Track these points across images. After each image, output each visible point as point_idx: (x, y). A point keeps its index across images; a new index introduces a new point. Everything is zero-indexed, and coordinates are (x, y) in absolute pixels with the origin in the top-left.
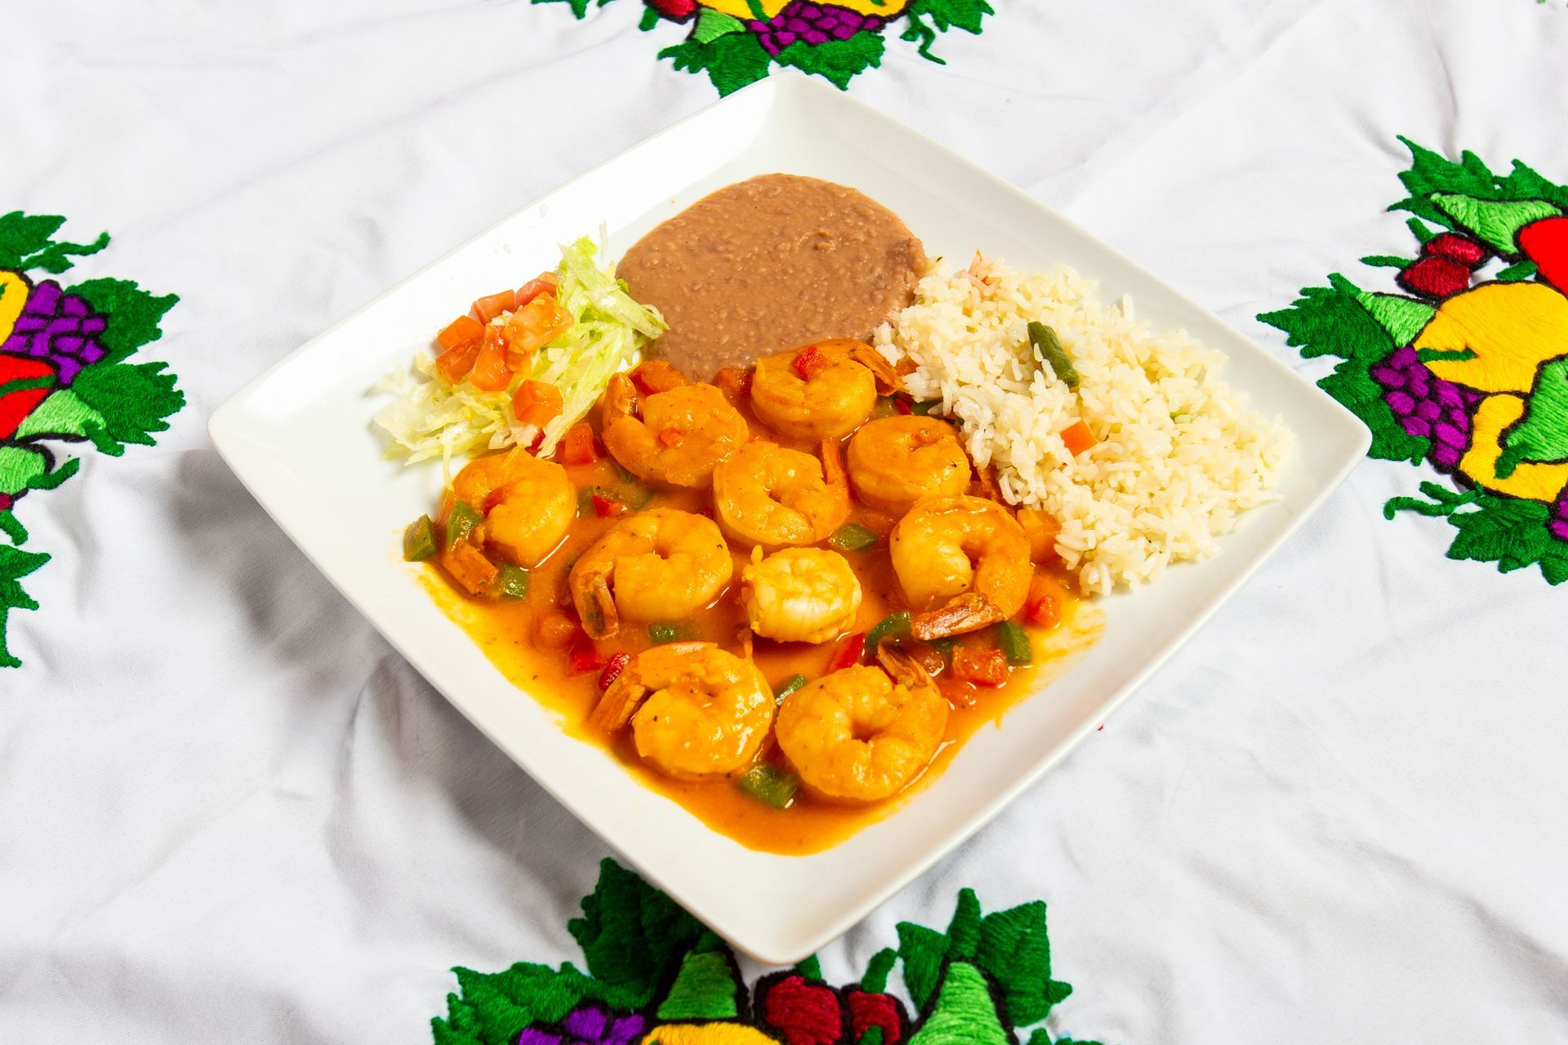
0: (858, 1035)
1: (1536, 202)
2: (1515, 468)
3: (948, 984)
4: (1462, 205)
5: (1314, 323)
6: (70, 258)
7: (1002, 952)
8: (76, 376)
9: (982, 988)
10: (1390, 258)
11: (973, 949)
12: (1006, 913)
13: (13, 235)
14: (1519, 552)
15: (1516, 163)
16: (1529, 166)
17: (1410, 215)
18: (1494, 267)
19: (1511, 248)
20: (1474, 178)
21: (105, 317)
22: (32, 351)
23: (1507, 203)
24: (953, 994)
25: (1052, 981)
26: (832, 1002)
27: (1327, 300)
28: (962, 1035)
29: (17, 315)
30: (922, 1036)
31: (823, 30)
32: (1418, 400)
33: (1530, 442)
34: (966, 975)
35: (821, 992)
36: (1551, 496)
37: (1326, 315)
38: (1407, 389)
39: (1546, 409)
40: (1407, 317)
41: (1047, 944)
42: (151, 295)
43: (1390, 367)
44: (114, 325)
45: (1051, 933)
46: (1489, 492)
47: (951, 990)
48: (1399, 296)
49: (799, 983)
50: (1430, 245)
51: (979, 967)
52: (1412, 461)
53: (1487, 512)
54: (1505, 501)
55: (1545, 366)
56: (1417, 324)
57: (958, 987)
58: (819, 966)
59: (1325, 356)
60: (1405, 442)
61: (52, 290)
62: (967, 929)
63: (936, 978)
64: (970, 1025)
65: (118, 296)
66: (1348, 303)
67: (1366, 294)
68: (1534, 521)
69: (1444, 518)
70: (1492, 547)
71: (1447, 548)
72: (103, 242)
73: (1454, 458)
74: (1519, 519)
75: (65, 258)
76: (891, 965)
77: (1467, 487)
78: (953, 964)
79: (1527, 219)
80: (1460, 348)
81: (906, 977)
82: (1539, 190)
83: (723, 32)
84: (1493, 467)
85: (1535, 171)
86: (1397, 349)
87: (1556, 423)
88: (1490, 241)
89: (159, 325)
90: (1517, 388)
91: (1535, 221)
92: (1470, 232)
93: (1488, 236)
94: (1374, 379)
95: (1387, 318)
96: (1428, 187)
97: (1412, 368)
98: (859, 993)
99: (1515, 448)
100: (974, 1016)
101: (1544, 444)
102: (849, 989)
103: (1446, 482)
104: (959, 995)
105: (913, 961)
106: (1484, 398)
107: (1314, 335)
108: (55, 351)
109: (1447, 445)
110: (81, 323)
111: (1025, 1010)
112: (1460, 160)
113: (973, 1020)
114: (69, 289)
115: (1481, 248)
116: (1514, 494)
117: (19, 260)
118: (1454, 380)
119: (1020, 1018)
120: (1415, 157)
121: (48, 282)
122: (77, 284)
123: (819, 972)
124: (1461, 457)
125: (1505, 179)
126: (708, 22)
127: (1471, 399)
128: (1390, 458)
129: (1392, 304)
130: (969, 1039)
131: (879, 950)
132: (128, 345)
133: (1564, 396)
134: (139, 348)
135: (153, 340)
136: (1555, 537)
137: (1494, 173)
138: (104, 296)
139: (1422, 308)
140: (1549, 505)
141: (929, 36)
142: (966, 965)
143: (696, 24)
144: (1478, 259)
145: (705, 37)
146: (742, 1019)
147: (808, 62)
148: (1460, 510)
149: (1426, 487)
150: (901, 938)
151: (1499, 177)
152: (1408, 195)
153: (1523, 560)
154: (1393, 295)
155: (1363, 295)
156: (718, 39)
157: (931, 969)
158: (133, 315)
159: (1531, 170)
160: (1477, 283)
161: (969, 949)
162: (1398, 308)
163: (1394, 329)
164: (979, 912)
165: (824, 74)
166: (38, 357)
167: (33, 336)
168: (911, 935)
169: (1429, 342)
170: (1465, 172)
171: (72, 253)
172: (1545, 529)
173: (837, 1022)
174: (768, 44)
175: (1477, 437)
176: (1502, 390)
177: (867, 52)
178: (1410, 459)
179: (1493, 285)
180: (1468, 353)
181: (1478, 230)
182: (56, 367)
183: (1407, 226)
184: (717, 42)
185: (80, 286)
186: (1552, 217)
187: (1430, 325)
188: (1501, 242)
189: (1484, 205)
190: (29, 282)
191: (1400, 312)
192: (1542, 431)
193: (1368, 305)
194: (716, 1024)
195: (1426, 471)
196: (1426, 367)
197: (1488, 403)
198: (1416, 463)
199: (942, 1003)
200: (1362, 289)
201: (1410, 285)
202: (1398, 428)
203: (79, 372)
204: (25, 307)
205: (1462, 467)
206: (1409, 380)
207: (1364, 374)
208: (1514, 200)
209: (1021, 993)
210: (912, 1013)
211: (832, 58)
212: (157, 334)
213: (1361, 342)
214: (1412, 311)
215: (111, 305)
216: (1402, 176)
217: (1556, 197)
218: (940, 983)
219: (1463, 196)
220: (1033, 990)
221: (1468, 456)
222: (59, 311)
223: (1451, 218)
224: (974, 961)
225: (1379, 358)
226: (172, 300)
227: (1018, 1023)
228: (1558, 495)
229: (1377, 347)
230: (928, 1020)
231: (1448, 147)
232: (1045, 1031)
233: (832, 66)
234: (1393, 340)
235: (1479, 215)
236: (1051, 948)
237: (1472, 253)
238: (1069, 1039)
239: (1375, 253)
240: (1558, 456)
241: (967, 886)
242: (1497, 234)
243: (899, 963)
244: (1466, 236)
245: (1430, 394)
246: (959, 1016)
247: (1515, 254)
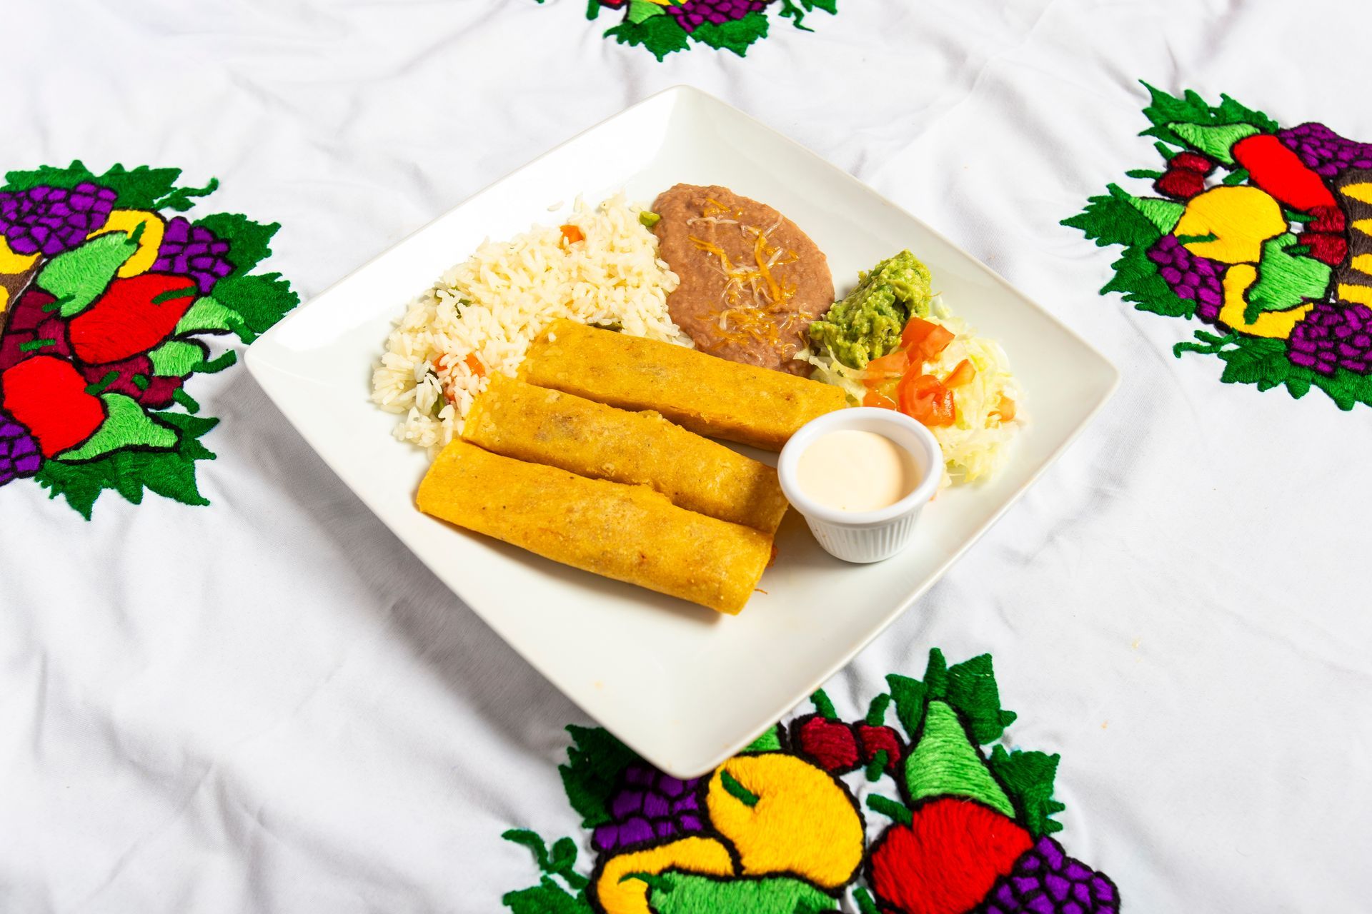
0: (870, 757)
1: (1242, 125)
2: (1258, 316)
3: (929, 717)
4: (1191, 131)
5: (1102, 222)
6: (192, 199)
7: (965, 692)
8: (212, 287)
9: (953, 718)
10: (1147, 171)
11: (943, 691)
12: (963, 664)
13: (145, 183)
14: (1270, 376)
15: (1223, 96)
16: (1232, 97)
17: (1156, 140)
18: (1220, 175)
19: (1229, 160)
20: (1195, 110)
21: (227, 242)
22: (175, 269)
23: (1222, 127)
24: (934, 724)
25: (1002, 711)
26: (848, 734)
27: (1109, 204)
28: (945, 753)
29: (158, 243)
30: (916, 755)
31: (723, 13)
32: (1183, 272)
33: (1265, 297)
34: (942, 710)
35: (839, 728)
36: (1286, 335)
37: (1110, 216)
38: (1174, 265)
39: (1273, 273)
40: (1166, 213)
41: (995, 684)
42: (259, 224)
43: (1160, 250)
44: (236, 247)
45: (997, 677)
46: (1242, 335)
47: (933, 721)
48: (1158, 199)
49: (821, 722)
50: (1172, 161)
51: (949, 704)
52: (1185, 317)
53: (1244, 349)
54: (1255, 340)
55: (1267, 243)
56: (1175, 217)
57: (936, 719)
58: (834, 709)
59: (1113, 245)
60: (1179, 303)
61: (182, 223)
62: (938, 677)
63: (921, 713)
64: (949, 745)
65: (234, 226)
66: (1124, 206)
67: (1136, 198)
68: (1277, 354)
69: (1215, 355)
70: (1252, 374)
71: (1220, 376)
72: (214, 185)
73: (1214, 312)
74: (1266, 353)
75: (187, 200)
76: (886, 705)
77: (1226, 332)
78: (931, 703)
79: (1237, 138)
80: (1205, 232)
81: (899, 713)
82: (1242, 116)
83: (650, 15)
84: (1242, 317)
85: (1238, 101)
86: (1162, 237)
87: (1281, 282)
88: (1215, 156)
89: (269, 246)
90: (1250, 260)
91: (1243, 139)
92: (1199, 150)
93: (1212, 152)
94: (1150, 259)
95: (1153, 215)
96: (1164, 119)
97: (1176, 249)
98: (866, 727)
99: (1255, 302)
100: (949, 739)
101: (1275, 298)
102: (858, 725)
103: (1211, 329)
104: (939, 724)
105: (903, 702)
106: (1228, 268)
107: (1103, 230)
108: (192, 268)
109: (1208, 303)
110: (209, 247)
111: (986, 732)
112: (1182, 97)
113: (951, 741)
114: (195, 222)
115: (1209, 161)
116: (1260, 335)
117: (153, 202)
118: (1206, 256)
119: (983, 738)
120: (1153, 96)
121: (178, 218)
122: (201, 218)
123: (835, 713)
124: (1219, 312)
125: (1217, 109)
126: (637, 8)
127: (1220, 269)
128: (1170, 316)
129: (1155, 205)
130: (949, 756)
131: (877, 695)
132: (249, 261)
133: (1283, 263)
134: (257, 264)
135: (267, 257)
136: (1293, 364)
137: (1210, 104)
138: (223, 227)
139: (1175, 206)
140: (1286, 341)
141: (799, 15)
142: (940, 703)
143: (628, 10)
144: (1207, 169)
145: (637, 19)
146: (785, 750)
147: (715, 39)
148: (1225, 348)
149: (1198, 334)
150: (891, 686)
151: (1213, 108)
152: (1152, 125)
153: (1275, 382)
154: (1154, 198)
155: (1133, 199)
156: (646, 20)
157: (916, 707)
158: (249, 240)
159: (1234, 101)
160: (1210, 186)
161: (940, 692)
162: (1160, 207)
163: (1159, 223)
164: (945, 665)
165: (727, 47)
166: (180, 274)
167: (174, 259)
168: (898, 683)
169: (1184, 230)
170: (1189, 106)
171: (192, 195)
172: (1285, 359)
173: (854, 748)
174: (684, 24)
175: (1228, 296)
176: (1239, 261)
177: (756, 28)
178: (1184, 315)
179: (1222, 188)
180: (1212, 237)
181: (1204, 148)
182: (197, 281)
183: (1154, 148)
184: (646, 22)
185: (204, 220)
186: (1254, 135)
187: (1182, 218)
188: (1222, 156)
189: (1206, 130)
190: (163, 219)
191: (1161, 210)
192: (1272, 289)
193: (1138, 206)
194: (767, 756)
195: (1196, 323)
196: (1185, 249)
197: (1231, 272)
198: (1188, 318)
199: (927, 731)
200: (1132, 195)
201: (1164, 191)
202: (1173, 294)
203: (215, 284)
204: (164, 237)
205: (1220, 319)
206: (1175, 258)
207: (1143, 257)
208: (1226, 124)
209: (982, 721)
210: (906, 739)
211: (732, 35)
212: (268, 253)
213: (1138, 233)
214: (1169, 210)
215: (230, 233)
216: (1145, 111)
217: (1254, 120)
218: (924, 717)
219: (1191, 124)
220: (990, 718)
221: (1223, 310)
222: (191, 239)
223: (1185, 142)
224: (945, 700)
225: (1151, 244)
226: (275, 227)
227: (982, 742)
228: (1291, 334)
229: (1149, 236)
230: (919, 744)
231: (1174, 88)
232: (1002, 747)
233: (733, 41)
234: (1159, 231)
235: (1204, 138)
236: (998, 687)
237: (1202, 166)
238: (1020, 751)
239: (1136, 168)
240: (1285, 305)
241: (935, 647)
242: (1219, 150)
243: (892, 703)
244: (1197, 153)
245: (1190, 267)
246: (941, 739)
247: (1233, 164)
